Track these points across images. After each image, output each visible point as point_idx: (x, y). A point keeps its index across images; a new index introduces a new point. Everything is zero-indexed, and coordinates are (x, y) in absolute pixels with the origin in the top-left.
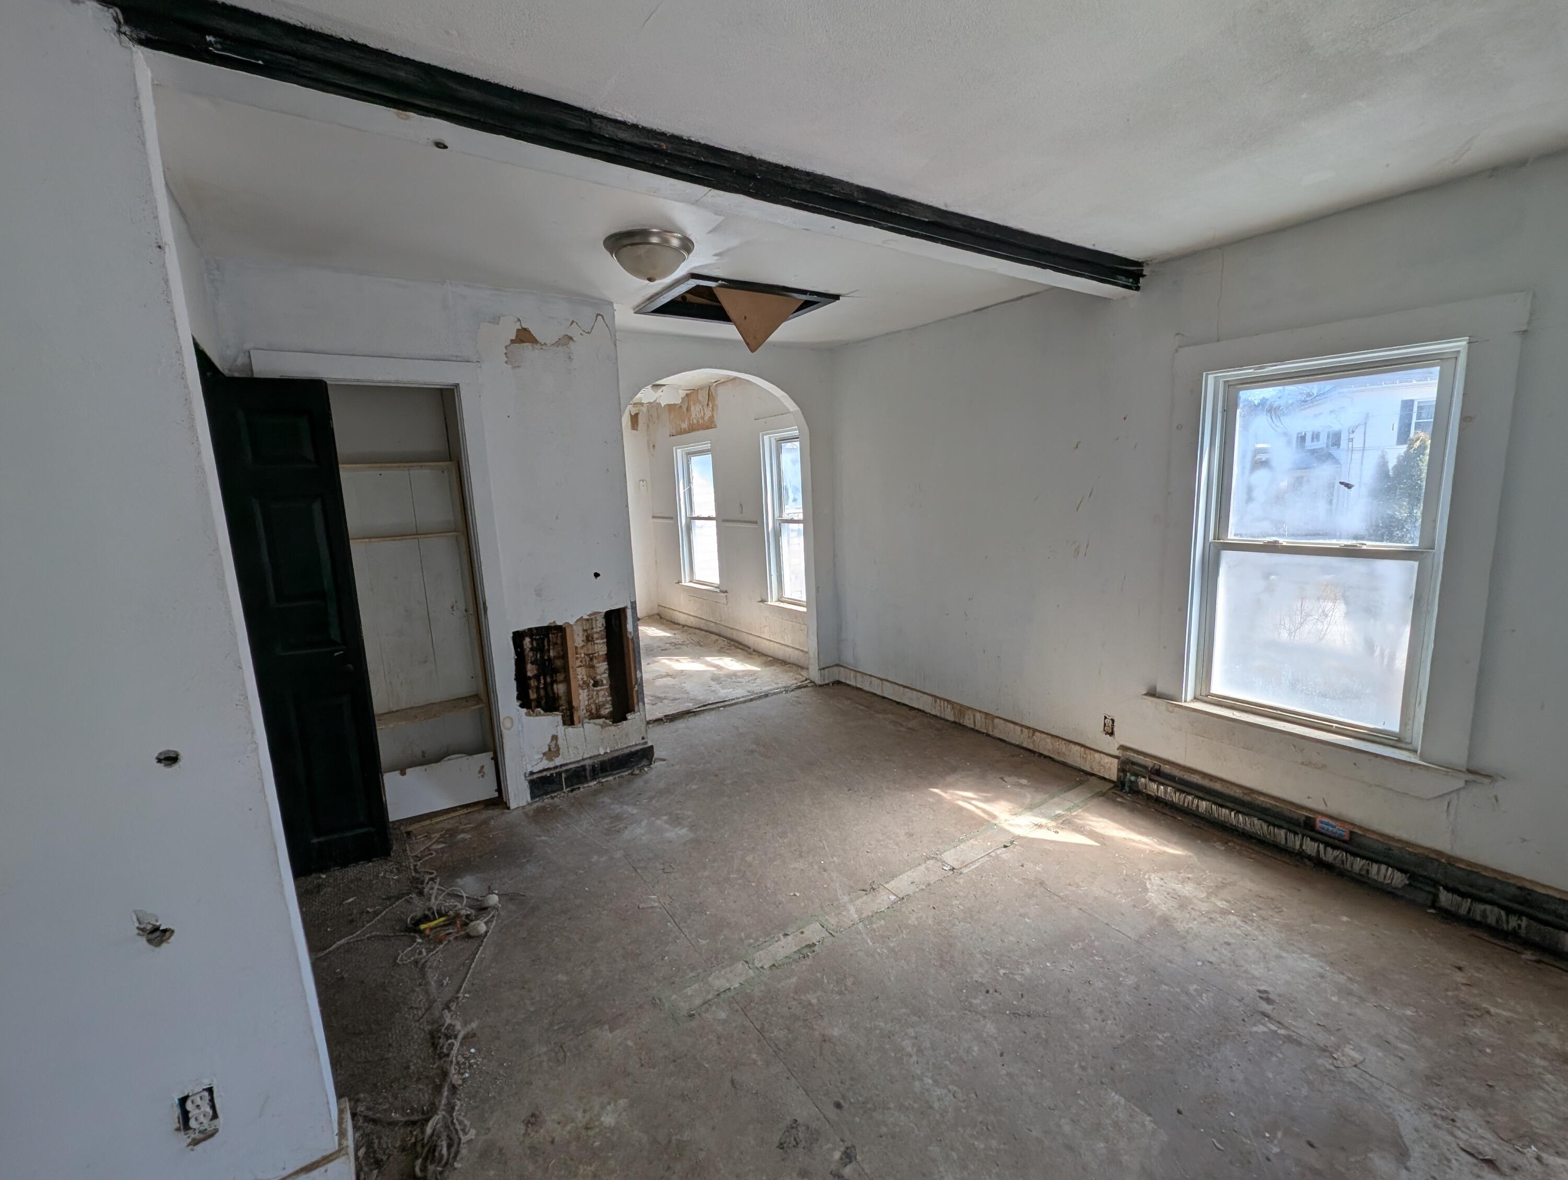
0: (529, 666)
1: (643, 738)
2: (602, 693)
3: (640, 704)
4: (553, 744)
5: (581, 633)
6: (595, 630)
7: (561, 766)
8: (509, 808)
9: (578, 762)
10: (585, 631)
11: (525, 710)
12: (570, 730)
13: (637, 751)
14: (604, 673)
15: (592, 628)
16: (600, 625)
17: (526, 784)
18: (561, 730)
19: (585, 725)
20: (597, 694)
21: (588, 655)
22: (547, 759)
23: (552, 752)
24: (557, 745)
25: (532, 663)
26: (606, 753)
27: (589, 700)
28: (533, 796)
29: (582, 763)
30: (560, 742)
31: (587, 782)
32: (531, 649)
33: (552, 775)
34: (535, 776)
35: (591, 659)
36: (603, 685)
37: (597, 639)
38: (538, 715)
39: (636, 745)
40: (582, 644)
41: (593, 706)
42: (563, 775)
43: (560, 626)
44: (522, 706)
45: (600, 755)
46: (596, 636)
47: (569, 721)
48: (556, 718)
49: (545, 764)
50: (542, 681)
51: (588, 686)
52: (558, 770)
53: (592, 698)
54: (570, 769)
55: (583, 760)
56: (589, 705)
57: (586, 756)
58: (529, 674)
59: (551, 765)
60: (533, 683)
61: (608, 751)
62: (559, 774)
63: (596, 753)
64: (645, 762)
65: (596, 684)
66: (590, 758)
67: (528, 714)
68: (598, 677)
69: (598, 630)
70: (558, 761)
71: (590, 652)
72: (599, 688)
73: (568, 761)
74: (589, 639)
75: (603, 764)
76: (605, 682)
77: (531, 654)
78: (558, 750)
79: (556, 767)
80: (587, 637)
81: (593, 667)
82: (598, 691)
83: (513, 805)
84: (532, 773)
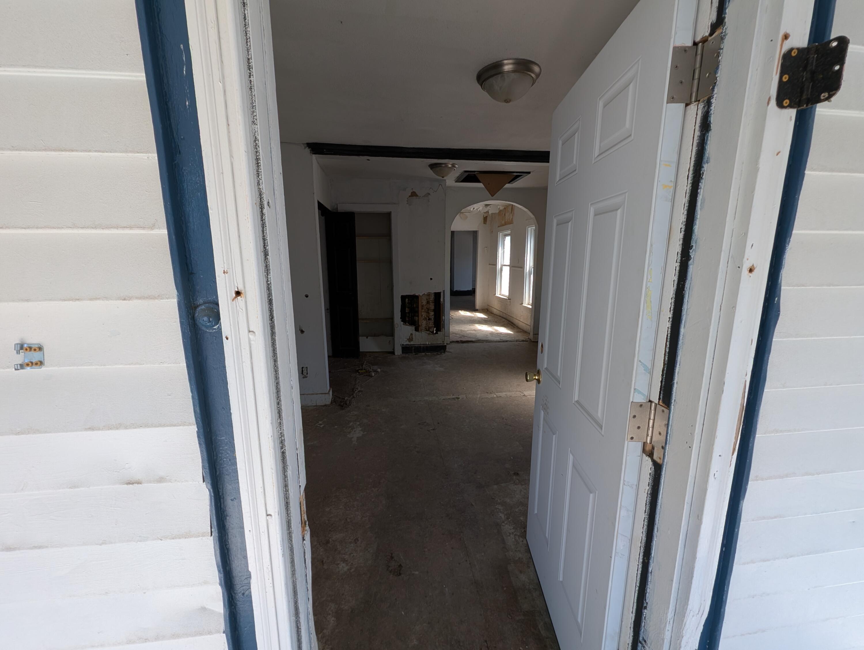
0: (407, 309)
1: (443, 342)
2: (431, 323)
3: (443, 329)
4: (411, 336)
5: (425, 300)
6: (430, 300)
7: (413, 345)
8: (395, 355)
9: (419, 345)
10: (427, 299)
11: (403, 323)
12: (417, 333)
13: (440, 346)
14: (432, 316)
15: (430, 299)
16: (432, 298)
17: (401, 347)
18: (414, 332)
19: (423, 332)
20: (429, 323)
21: (427, 308)
22: (409, 341)
23: (410, 339)
24: (412, 337)
25: (408, 308)
26: (429, 344)
27: (426, 325)
28: (403, 353)
29: (420, 345)
30: (413, 336)
31: (421, 353)
32: (408, 303)
33: (409, 347)
34: (404, 346)
35: (428, 310)
36: (431, 320)
37: (431, 303)
38: (407, 325)
39: (440, 344)
40: (425, 304)
41: (427, 327)
42: (413, 348)
43: (417, 296)
44: (402, 321)
45: (427, 344)
46: (430, 302)
47: (417, 330)
48: (413, 328)
49: (408, 343)
50: (411, 315)
51: (426, 319)
52: (412, 346)
53: (427, 324)
54: (415, 346)
55: (420, 344)
56: (426, 326)
58: (407, 311)
59: (410, 344)
60: (408, 315)
61: (430, 343)
62: (412, 347)
63: (425, 343)
64: (442, 351)
65: (429, 319)
66: (423, 344)
67: (403, 324)
68: (430, 317)
69: (432, 300)
70: (412, 343)
71: (428, 307)
72: (430, 321)
73: (415, 344)
74: (428, 302)
75: (427, 347)
76: (432, 319)
77: (408, 305)
78: (413, 339)
79: (411, 345)
80: (428, 301)
81: (428, 313)
82: (429, 322)
83: (396, 354)
84: (403, 345)
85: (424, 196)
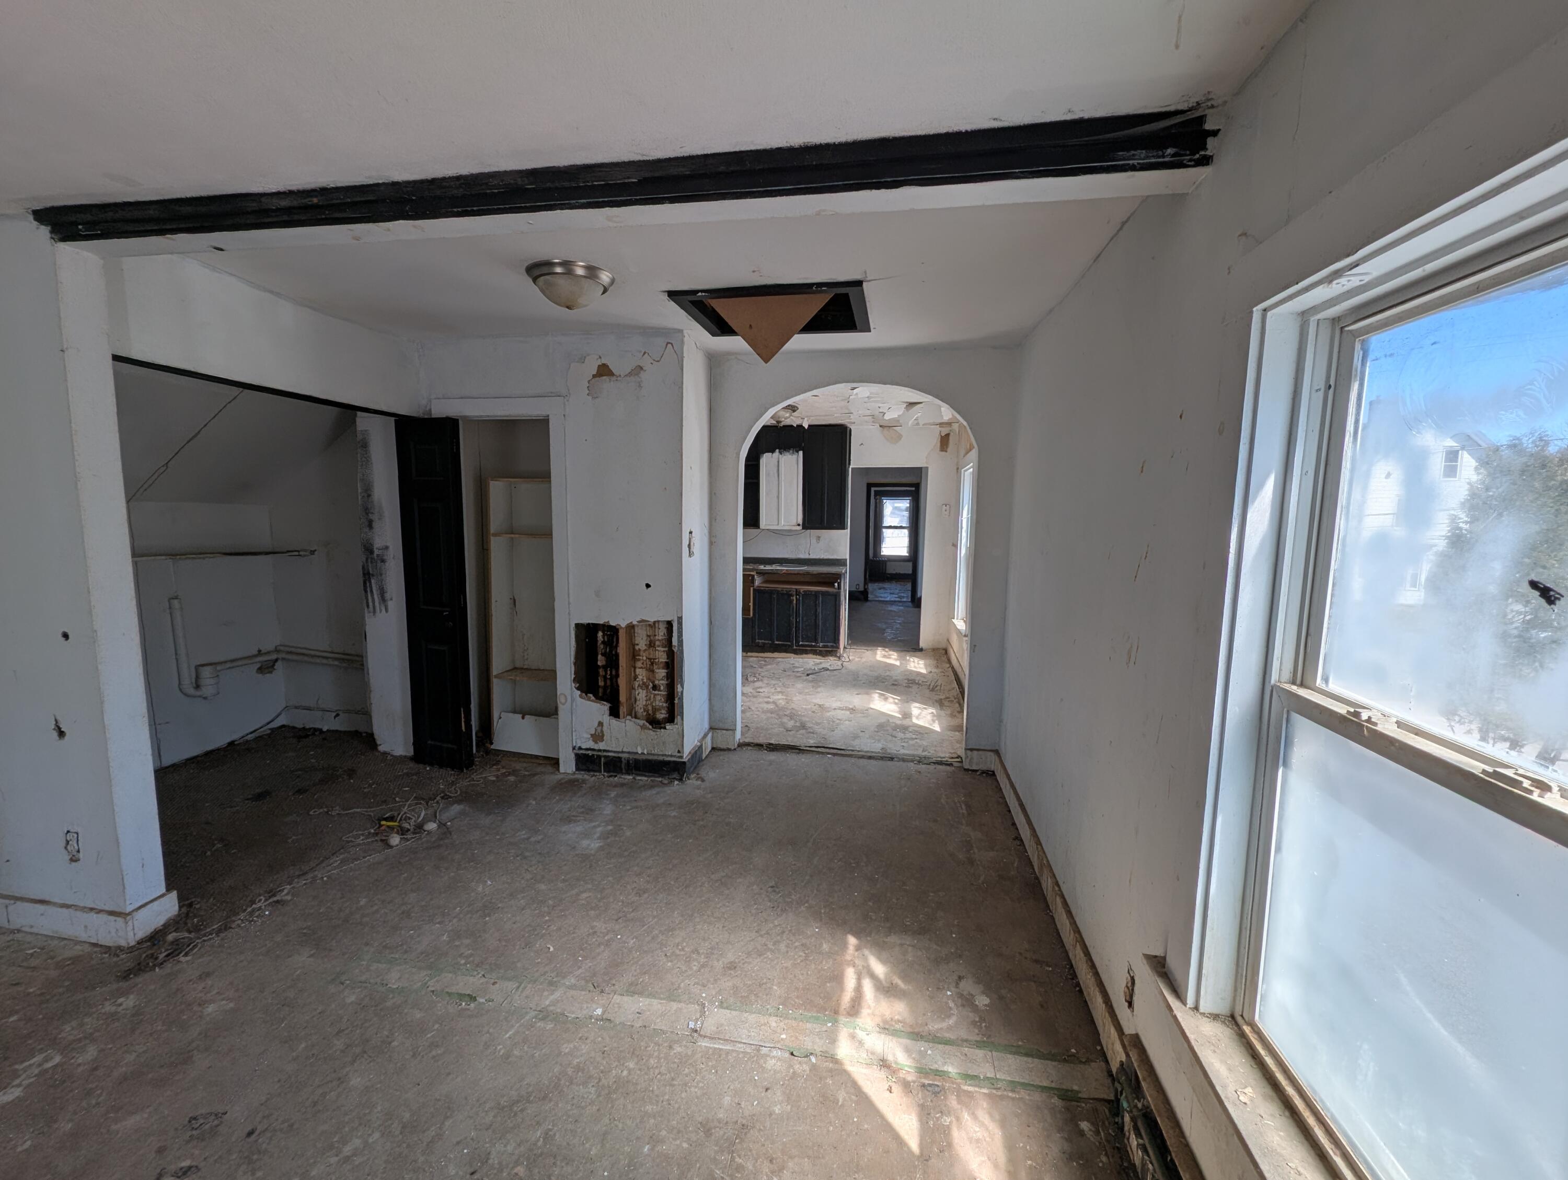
0: (600, 657)
1: (679, 752)
2: (658, 698)
3: (679, 717)
4: (599, 729)
5: (645, 638)
6: (657, 637)
7: (605, 751)
8: (558, 770)
9: (618, 752)
10: (648, 636)
11: (579, 692)
12: (614, 721)
13: (669, 762)
14: (662, 680)
15: (655, 635)
16: (662, 634)
17: (573, 756)
18: (606, 719)
19: (627, 721)
20: (654, 697)
21: (650, 659)
22: (593, 741)
23: (598, 737)
24: (602, 731)
25: (602, 654)
26: (643, 753)
27: (646, 701)
28: (578, 769)
29: (620, 755)
30: (605, 729)
31: (622, 774)
32: (603, 642)
33: (593, 755)
34: (581, 752)
35: (652, 664)
36: (659, 690)
37: (659, 646)
38: (589, 699)
39: (671, 756)
40: (644, 648)
41: (650, 708)
42: (603, 759)
43: (614, 627)
44: (578, 689)
45: (637, 753)
46: (657, 643)
47: (614, 713)
48: (605, 707)
49: (590, 744)
50: (609, 672)
51: (647, 687)
52: (600, 753)
53: (650, 699)
54: (608, 756)
55: (623, 752)
56: (646, 705)
57: (625, 750)
58: (599, 663)
59: (596, 747)
60: (601, 672)
61: (645, 752)
62: (599, 757)
63: (635, 751)
64: (676, 775)
65: (655, 688)
66: (629, 753)
67: (581, 696)
68: (657, 682)
69: (660, 638)
70: (601, 746)
71: (651, 656)
72: (656, 692)
73: (610, 749)
74: (651, 645)
75: (636, 761)
76: (662, 688)
77: (602, 646)
78: (603, 736)
79: (600, 750)
80: (651, 642)
81: (653, 671)
82: (655, 695)
83: (562, 770)
84: (580, 748)
85: (630, 374)
